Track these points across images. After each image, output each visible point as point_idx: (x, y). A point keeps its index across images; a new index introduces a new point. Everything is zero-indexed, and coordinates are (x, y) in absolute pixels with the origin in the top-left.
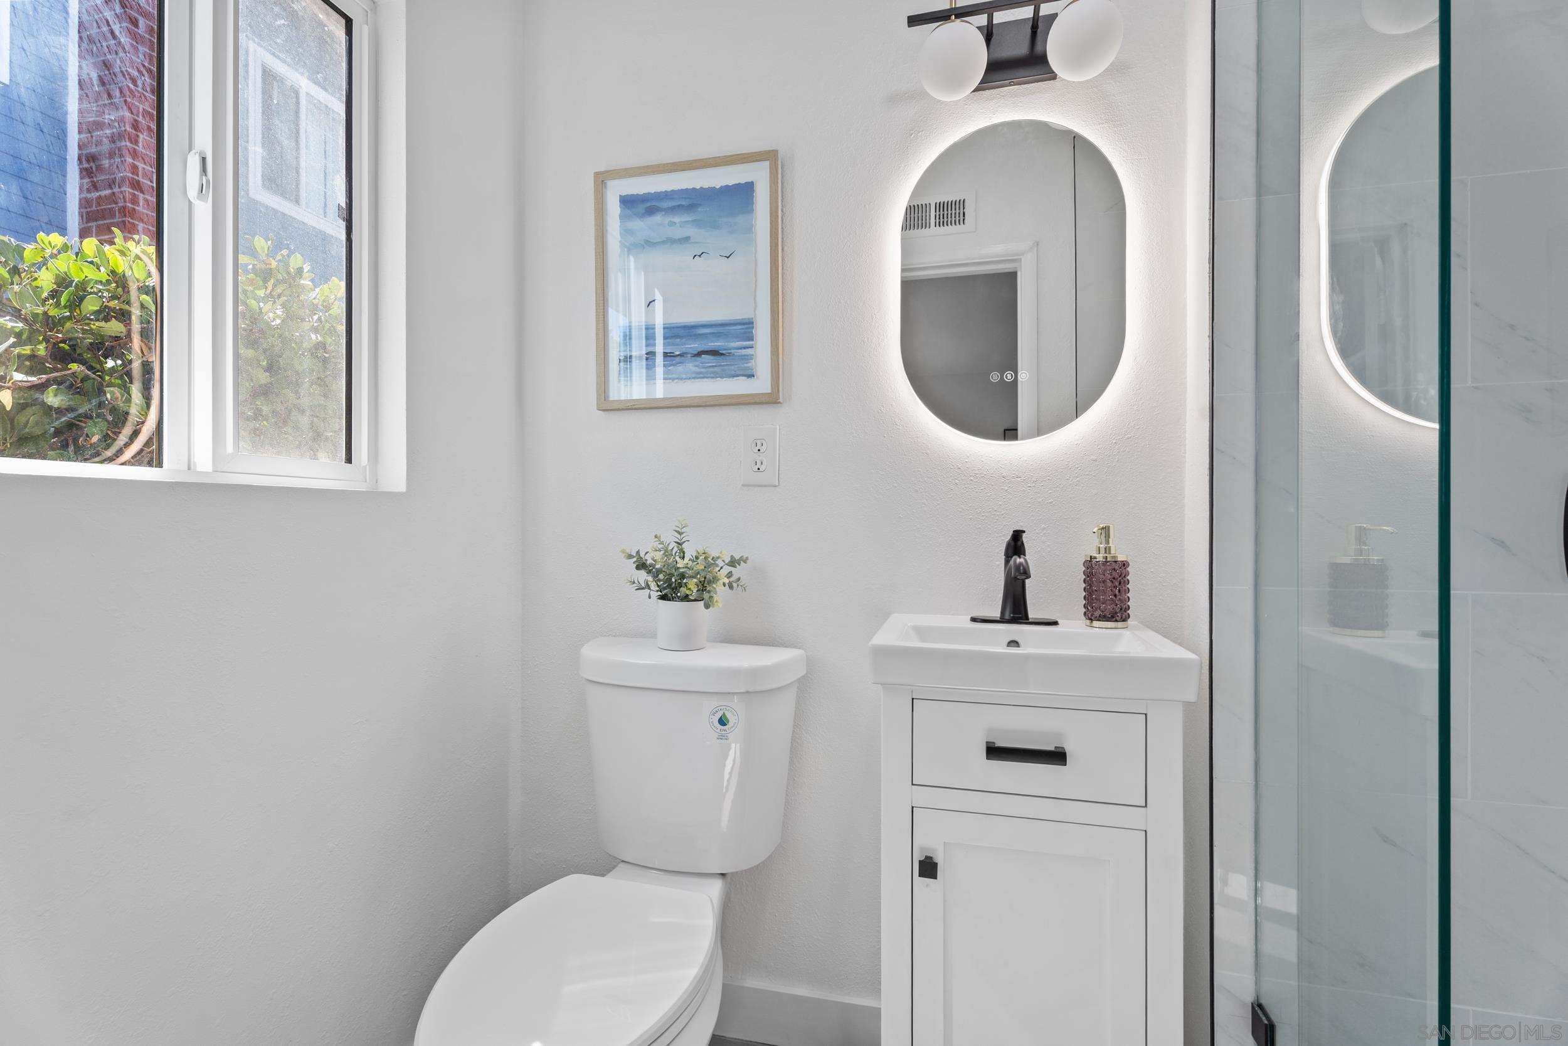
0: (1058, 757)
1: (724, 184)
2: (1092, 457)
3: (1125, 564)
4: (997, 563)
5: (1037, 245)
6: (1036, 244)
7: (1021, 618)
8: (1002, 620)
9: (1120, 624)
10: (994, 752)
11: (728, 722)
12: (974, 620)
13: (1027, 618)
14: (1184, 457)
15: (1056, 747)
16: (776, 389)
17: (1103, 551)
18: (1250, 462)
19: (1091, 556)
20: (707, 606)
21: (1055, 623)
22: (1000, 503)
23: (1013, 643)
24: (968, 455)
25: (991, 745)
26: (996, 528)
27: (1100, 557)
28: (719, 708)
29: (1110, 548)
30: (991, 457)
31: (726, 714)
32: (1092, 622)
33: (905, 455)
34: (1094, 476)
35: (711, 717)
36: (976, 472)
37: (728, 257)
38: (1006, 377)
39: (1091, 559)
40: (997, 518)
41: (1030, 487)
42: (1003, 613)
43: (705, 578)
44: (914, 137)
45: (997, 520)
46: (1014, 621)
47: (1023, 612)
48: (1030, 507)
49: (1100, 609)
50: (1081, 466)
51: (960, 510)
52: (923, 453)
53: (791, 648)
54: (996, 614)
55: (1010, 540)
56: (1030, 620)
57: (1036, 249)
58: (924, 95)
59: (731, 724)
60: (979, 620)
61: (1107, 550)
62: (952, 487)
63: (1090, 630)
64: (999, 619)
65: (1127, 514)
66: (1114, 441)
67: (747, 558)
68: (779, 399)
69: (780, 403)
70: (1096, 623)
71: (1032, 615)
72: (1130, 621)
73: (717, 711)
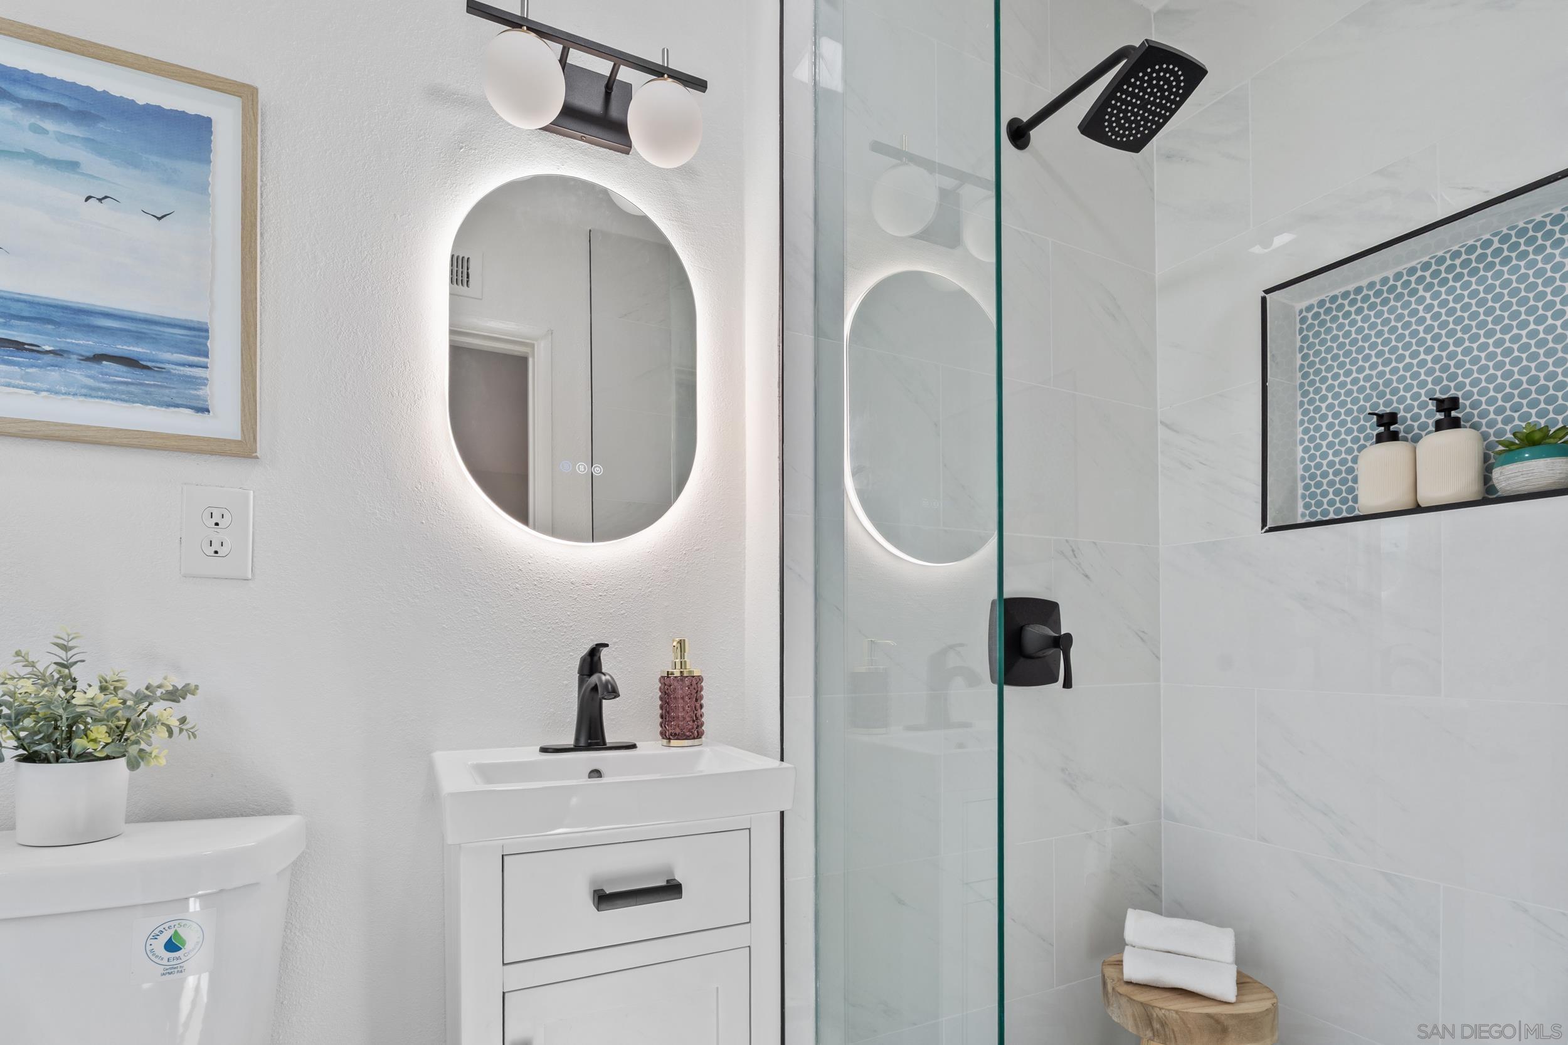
0: (672, 889)
1: (153, 102)
2: (663, 567)
3: (700, 679)
4: (565, 682)
5: (552, 333)
6: (550, 332)
7: (597, 744)
8: (576, 748)
9: (696, 742)
10: (603, 899)
11: (184, 943)
12: (544, 750)
13: (604, 743)
14: (745, 572)
15: (668, 881)
16: (252, 435)
17: (678, 666)
18: (810, 580)
19: (668, 672)
20: (133, 765)
21: (633, 746)
22: (569, 613)
23: (596, 773)
24: (531, 555)
25: (601, 893)
26: (564, 642)
27: (677, 673)
28: (166, 926)
29: (685, 662)
30: (558, 560)
31: (178, 931)
32: (670, 742)
33: (451, 549)
34: (666, 587)
35: (149, 942)
36: (542, 576)
37: (159, 219)
38: (579, 469)
39: (668, 674)
40: (565, 630)
41: (601, 596)
42: (577, 739)
43: (128, 720)
44: (464, 152)
45: (565, 632)
46: (589, 747)
47: (601, 737)
48: (601, 618)
49: (678, 727)
50: (653, 576)
51: (522, 620)
52: (475, 548)
53: (275, 814)
54: (570, 741)
55: (585, 654)
56: (608, 745)
57: (550, 337)
58: (483, 106)
59: (189, 946)
60: (550, 750)
61: (683, 664)
62: (512, 592)
63: (667, 751)
64: (572, 747)
65: (696, 628)
66: (684, 552)
67: (197, 687)
68: (256, 452)
69: (257, 457)
70: (674, 742)
71: (610, 738)
72: (704, 738)
73: (161, 932)
